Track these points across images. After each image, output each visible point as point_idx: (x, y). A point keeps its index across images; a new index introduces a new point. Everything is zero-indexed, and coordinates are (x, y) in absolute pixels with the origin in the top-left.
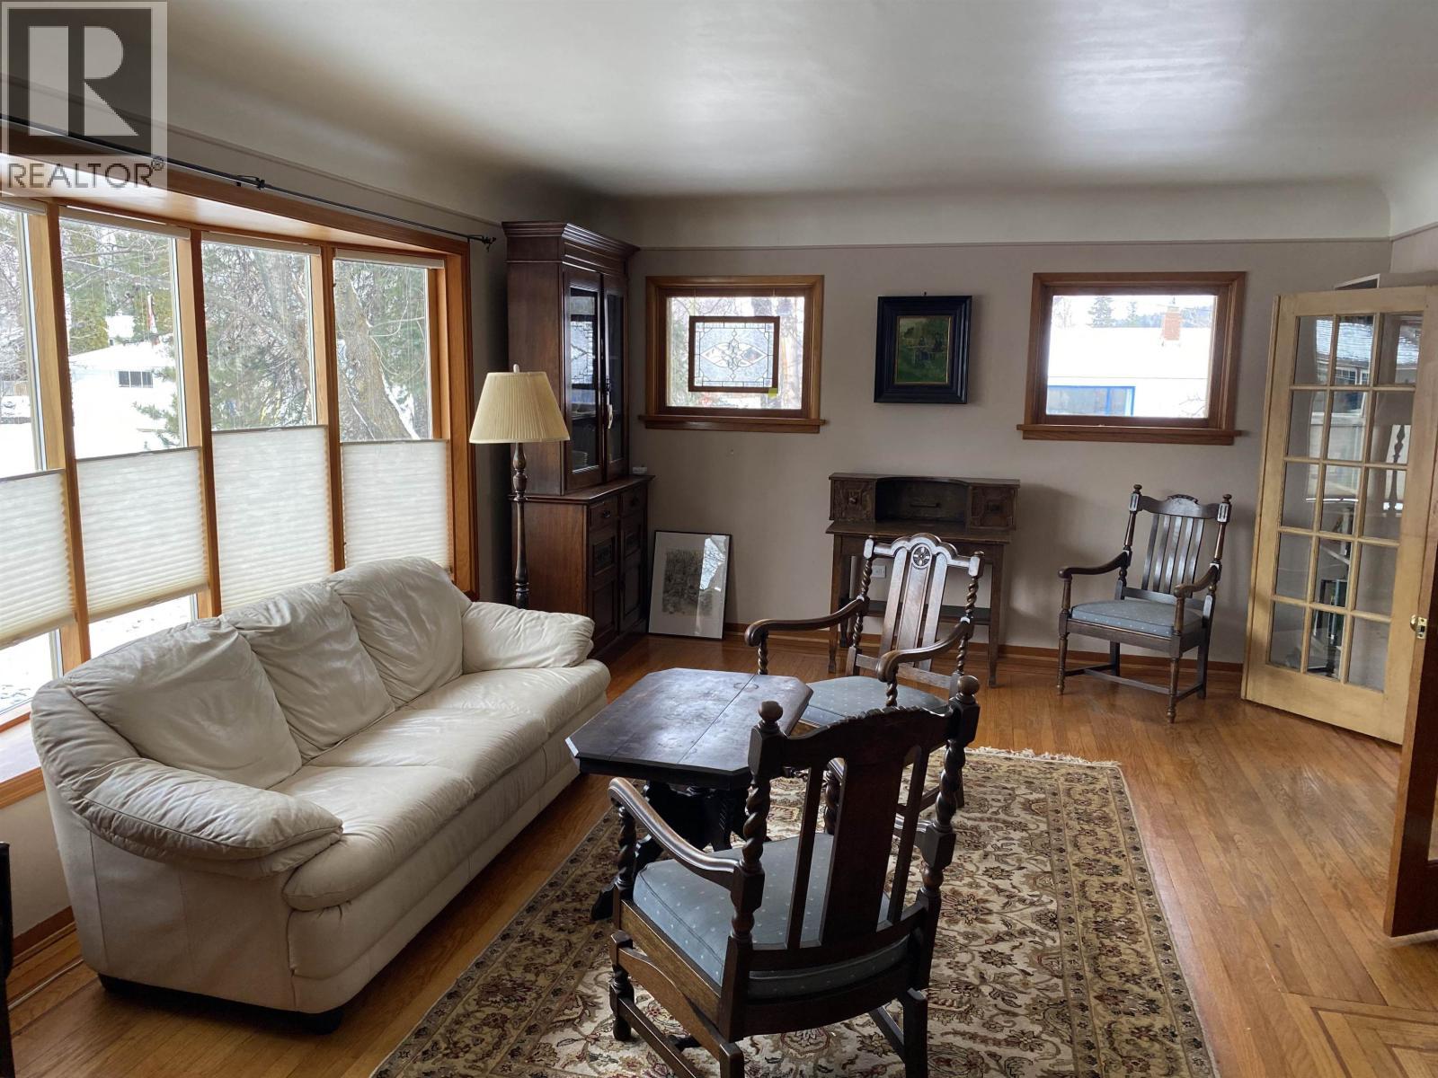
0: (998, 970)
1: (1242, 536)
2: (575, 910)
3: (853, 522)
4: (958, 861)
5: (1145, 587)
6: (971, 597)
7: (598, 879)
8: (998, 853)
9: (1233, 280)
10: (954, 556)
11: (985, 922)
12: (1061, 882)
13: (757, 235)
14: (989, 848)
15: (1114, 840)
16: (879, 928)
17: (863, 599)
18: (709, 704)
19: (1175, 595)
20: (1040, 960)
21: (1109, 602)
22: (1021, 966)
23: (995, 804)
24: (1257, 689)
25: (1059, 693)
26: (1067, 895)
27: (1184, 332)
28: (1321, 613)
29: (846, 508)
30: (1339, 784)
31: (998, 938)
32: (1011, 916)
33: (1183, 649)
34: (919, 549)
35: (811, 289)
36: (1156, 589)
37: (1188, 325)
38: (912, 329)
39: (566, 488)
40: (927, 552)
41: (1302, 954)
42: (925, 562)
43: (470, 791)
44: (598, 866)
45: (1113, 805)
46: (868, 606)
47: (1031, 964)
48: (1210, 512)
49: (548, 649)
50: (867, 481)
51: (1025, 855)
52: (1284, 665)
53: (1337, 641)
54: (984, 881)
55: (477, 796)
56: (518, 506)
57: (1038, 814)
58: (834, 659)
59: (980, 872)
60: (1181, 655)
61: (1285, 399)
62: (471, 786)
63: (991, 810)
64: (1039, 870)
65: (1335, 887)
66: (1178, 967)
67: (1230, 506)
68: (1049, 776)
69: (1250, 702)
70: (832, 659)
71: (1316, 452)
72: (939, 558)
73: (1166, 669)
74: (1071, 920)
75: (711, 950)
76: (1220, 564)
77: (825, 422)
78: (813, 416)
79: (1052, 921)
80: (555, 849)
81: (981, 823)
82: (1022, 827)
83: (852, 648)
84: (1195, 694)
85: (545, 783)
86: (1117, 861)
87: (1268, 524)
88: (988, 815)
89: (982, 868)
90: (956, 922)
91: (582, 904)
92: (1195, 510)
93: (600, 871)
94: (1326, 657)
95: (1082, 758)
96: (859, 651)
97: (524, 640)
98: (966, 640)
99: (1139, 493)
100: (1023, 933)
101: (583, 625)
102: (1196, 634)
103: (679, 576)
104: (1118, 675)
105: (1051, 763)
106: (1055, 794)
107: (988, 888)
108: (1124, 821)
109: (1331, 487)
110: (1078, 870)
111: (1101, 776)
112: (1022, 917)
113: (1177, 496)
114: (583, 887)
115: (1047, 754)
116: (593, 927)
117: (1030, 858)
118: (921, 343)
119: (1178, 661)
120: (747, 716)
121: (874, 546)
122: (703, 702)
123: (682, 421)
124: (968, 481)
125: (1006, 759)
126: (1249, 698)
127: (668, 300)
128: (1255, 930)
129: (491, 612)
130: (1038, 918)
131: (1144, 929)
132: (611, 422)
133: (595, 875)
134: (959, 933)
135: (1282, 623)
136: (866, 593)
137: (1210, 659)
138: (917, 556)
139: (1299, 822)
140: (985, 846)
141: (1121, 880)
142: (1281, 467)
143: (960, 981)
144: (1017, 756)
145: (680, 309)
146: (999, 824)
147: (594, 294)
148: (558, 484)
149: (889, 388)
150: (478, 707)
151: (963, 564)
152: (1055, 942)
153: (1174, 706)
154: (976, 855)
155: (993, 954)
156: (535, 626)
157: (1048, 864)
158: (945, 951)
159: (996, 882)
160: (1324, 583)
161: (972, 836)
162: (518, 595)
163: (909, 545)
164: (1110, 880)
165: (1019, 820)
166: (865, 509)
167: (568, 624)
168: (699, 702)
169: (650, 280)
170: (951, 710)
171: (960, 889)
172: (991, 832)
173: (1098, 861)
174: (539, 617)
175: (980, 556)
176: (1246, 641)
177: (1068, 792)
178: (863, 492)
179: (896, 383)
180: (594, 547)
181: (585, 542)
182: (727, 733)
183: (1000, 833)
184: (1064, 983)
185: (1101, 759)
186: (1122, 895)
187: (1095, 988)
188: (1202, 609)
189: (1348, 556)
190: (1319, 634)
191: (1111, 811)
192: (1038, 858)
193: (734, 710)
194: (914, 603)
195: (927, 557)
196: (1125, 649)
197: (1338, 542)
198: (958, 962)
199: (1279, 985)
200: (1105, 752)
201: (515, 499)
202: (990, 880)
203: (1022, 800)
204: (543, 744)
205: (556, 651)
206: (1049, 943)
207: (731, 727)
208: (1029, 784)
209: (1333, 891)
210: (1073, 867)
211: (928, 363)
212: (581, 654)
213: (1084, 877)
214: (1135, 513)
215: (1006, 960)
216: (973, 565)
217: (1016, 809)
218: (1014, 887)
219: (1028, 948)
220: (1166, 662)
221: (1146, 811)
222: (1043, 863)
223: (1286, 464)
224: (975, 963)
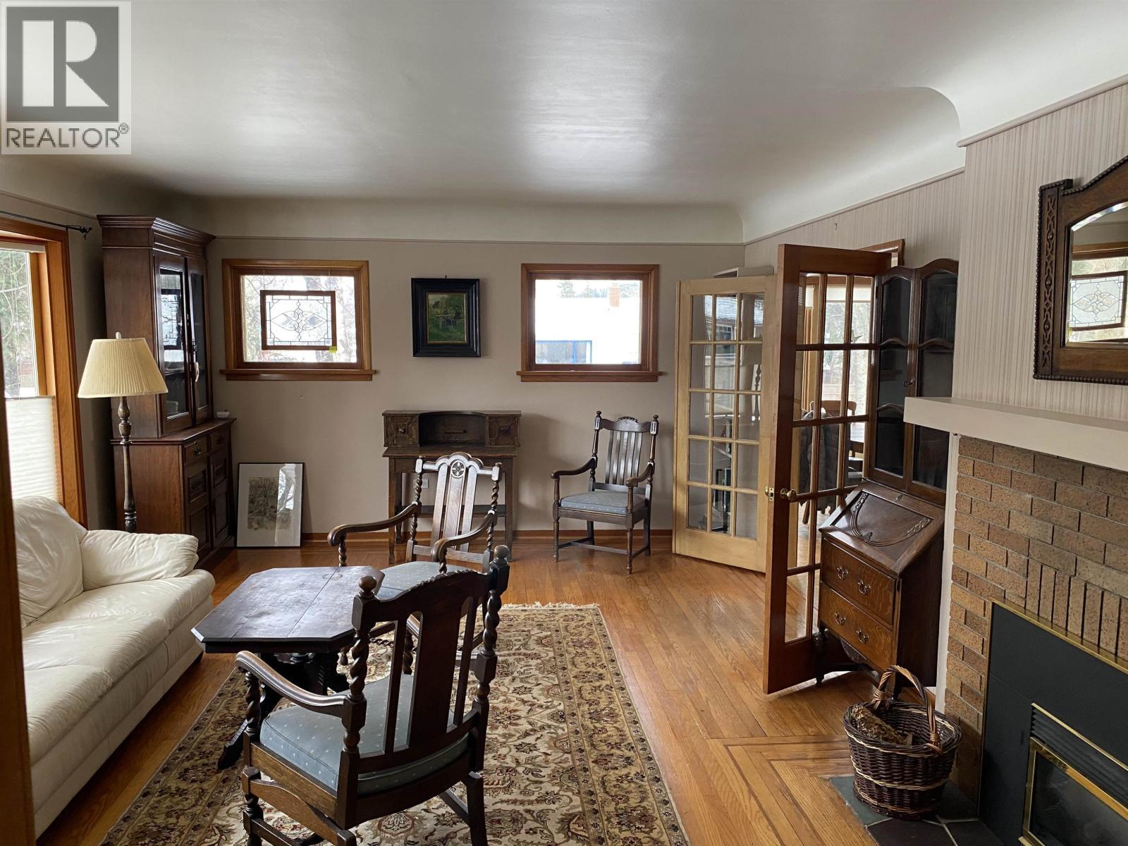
0: (528, 756)
1: (666, 441)
2: (204, 765)
3: (403, 447)
4: (495, 686)
5: (607, 481)
6: (494, 495)
7: (220, 739)
8: (522, 676)
9: (652, 270)
10: (481, 467)
11: (516, 725)
12: (565, 690)
13: (312, 228)
14: (515, 674)
15: (599, 658)
16: (449, 730)
17: (417, 503)
18: (305, 592)
19: (627, 485)
20: (555, 744)
21: (586, 493)
22: (542, 750)
23: (516, 643)
24: (681, 545)
25: (555, 561)
26: (570, 698)
27: (622, 300)
28: (717, 491)
29: (397, 437)
30: (734, 603)
31: (527, 734)
32: (533, 718)
33: (634, 522)
34: (456, 464)
35: (358, 271)
36: (615, 482)
37: (625, 296)
38: (438, 302)
39: (162, 432)
40: (462, 466)
41: (716, 712)
42: (461, 473)
43: (109, 681)
44: (218, 729)
45: (596, 633)
46: (420, 510)
47: (550, 748)
48: (646, 427)
49: (160, 564)
50: (413, 416)
51: (540, 676)
52: (697, 528)
53: (728, 509)
54: (513, 697)
55: (114, 685)
56: (124, 448)
57: (547, 646)
58: (393, 553)
59: (511, 691)
60: (633, 527)
61: (687, 350)
62: (109, 677)
63: (515, 648)
64: (550, 684)
65: (735, 669)
66: (643, 734)
67: (658, 423)
68: (552, 619)
69: (679, 555)
70: (392, 553)
71: (708, 385)
72: (470, 469)
73: (624, 537)
74: (574, 714)
75: (326, 765)
76: (653, 462)
77: (376, 372)
78: (367, 367)
79: (561, 717)
80: (179, 723)
81: (508, 658)
82: (537, 656)
83: (410, 541)
84: (644, 552)
85: (167, 670)
86: (601, 671)
87: (682, 434)
88: (513, 651)
89: (512, 689)
90: (497, 728)
91: (209, 760)
92: (636, 427)
93: (220, 733)
94: (722, 521)
95: (574, 604)
96: (415, 543)
97: (138, 558)
98: (492, 527)
99: (600, 417)
100: (542, 728)
101: (189, 543)
102: (642, 511)
103: (262, 499)
104: (593, 544)
105: (554, 610)
106: (557, 631)
107: (516, 702)
108: (604, 644)
109: (717, 407)
110: (576, 680)
111: (586, 615)
112: (541, 717)
113: (624, 418)
114: (208, 747)
115: (550, 604)
116: (220, 775)
117: (544, 677)
118: (446, 313)
119: (631, 530)
120: (336, 598)
121: (423, 463)
122: (300, 591)
123: (257, 374)
124: (485, 413)
125: (523, 610)
126: (678, 552)
127: (242, 277)
128: (689, 703)
129: (105, 538)
130: (552, 717)
131: (621, 713)
132: (198, 376)
133: (217, 736)
134: (499, 735)
135: (695, 500)
136: (418, 499)
137: (651, 528)
138: (455, 469)
139: (712, 630)
140: (512, 673)
141: (604, 683)
142: (688, 396)
143: (503, 767)
144: (530, 608)
145: (252, 285)
146: (521, 657)
147: (180, 274)
148: (156, 428)
149: (423, 346)
150: (105, 615)
151: (487, 472)
152: (564, 730)
153: (631, 561)
154: (507, 680)
155: (523, 745)
156: (147, 546)
157: (556, 679)
158: (490, 749)
159: (522, 696)
160: (717, 471)
161: (503, 667)
162: (127, 523)
163: (448, 462)
164: (597, 684)
165: (534, 652)
166: (411, 437)
167: (176, 542)
168: (297, 592)
169: (225, 262)
170: (491, 570)
171: (497, 705)
172: (516, 663)
173: (589, 672)
174: (149, 539)
175: (499, 466)
176: (674, 515)
177: (566, 628)
178: (408, 424)
179: (429, 342)
180: (189, 479)
181: (181, 475)
182: (322, 612)
183: (522, 663)
184: (572, 756)
185: (586, 603)
186: (606, 692)
187: (592, 756)
188: (644, 494)
189: (730, 452)
190: (717, 505)
191: (595, 637)
192: (550, 675)
193: (326, 594)
194: (454, 503)
195: (462, 470)
196: (598, 526)
197: (724, 444)
198: (500, 755)
199: (704, 735)
200: (588, 598)
201: (121, 443)
202: (518, 696)
203: (536, 638)
204: (165, 639)
205: (167, 565)
206: (560, 732)
207: (325, 607)
208: (540, 626)
209: (733, 671)
210: (572, 679)
211: (451, 328)
212: (189, 567)
213: (580, 685)
214: (598, 431)
215: (533, 747)
216: (494, 473)
217: (532, 644)
218: (534, 698)
219: (546, 738)
220: (623, 533)
221: (617, 635)
222: (553, 679)
223: (690, 393)
224: (511, 754)
